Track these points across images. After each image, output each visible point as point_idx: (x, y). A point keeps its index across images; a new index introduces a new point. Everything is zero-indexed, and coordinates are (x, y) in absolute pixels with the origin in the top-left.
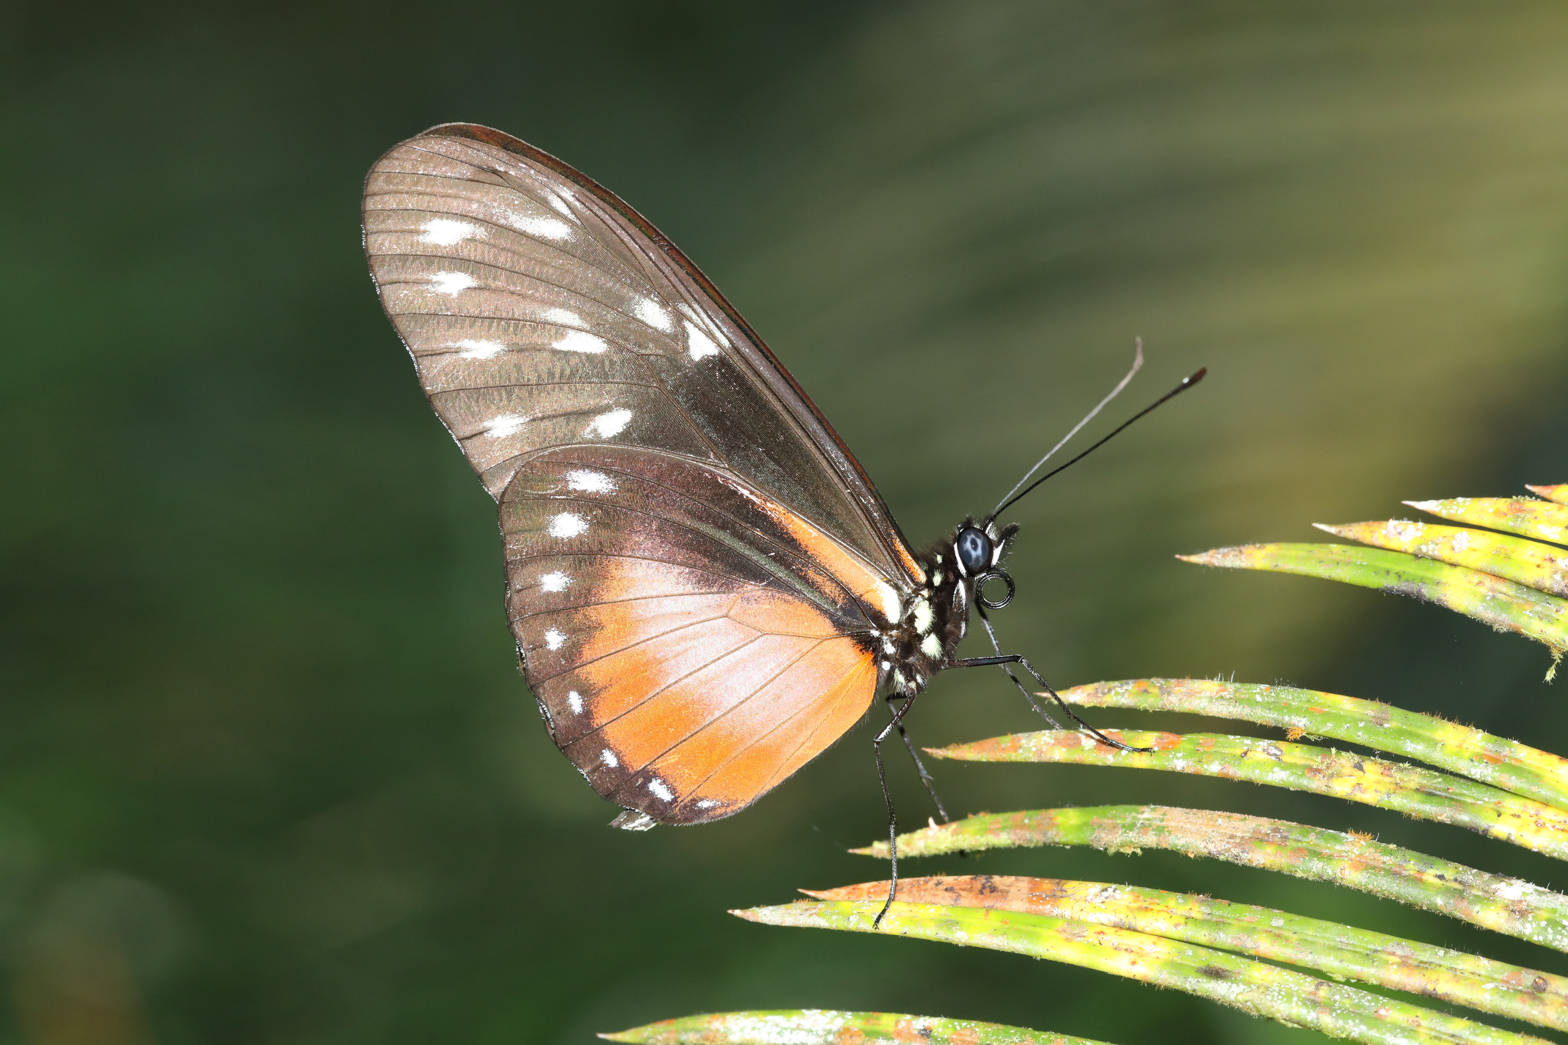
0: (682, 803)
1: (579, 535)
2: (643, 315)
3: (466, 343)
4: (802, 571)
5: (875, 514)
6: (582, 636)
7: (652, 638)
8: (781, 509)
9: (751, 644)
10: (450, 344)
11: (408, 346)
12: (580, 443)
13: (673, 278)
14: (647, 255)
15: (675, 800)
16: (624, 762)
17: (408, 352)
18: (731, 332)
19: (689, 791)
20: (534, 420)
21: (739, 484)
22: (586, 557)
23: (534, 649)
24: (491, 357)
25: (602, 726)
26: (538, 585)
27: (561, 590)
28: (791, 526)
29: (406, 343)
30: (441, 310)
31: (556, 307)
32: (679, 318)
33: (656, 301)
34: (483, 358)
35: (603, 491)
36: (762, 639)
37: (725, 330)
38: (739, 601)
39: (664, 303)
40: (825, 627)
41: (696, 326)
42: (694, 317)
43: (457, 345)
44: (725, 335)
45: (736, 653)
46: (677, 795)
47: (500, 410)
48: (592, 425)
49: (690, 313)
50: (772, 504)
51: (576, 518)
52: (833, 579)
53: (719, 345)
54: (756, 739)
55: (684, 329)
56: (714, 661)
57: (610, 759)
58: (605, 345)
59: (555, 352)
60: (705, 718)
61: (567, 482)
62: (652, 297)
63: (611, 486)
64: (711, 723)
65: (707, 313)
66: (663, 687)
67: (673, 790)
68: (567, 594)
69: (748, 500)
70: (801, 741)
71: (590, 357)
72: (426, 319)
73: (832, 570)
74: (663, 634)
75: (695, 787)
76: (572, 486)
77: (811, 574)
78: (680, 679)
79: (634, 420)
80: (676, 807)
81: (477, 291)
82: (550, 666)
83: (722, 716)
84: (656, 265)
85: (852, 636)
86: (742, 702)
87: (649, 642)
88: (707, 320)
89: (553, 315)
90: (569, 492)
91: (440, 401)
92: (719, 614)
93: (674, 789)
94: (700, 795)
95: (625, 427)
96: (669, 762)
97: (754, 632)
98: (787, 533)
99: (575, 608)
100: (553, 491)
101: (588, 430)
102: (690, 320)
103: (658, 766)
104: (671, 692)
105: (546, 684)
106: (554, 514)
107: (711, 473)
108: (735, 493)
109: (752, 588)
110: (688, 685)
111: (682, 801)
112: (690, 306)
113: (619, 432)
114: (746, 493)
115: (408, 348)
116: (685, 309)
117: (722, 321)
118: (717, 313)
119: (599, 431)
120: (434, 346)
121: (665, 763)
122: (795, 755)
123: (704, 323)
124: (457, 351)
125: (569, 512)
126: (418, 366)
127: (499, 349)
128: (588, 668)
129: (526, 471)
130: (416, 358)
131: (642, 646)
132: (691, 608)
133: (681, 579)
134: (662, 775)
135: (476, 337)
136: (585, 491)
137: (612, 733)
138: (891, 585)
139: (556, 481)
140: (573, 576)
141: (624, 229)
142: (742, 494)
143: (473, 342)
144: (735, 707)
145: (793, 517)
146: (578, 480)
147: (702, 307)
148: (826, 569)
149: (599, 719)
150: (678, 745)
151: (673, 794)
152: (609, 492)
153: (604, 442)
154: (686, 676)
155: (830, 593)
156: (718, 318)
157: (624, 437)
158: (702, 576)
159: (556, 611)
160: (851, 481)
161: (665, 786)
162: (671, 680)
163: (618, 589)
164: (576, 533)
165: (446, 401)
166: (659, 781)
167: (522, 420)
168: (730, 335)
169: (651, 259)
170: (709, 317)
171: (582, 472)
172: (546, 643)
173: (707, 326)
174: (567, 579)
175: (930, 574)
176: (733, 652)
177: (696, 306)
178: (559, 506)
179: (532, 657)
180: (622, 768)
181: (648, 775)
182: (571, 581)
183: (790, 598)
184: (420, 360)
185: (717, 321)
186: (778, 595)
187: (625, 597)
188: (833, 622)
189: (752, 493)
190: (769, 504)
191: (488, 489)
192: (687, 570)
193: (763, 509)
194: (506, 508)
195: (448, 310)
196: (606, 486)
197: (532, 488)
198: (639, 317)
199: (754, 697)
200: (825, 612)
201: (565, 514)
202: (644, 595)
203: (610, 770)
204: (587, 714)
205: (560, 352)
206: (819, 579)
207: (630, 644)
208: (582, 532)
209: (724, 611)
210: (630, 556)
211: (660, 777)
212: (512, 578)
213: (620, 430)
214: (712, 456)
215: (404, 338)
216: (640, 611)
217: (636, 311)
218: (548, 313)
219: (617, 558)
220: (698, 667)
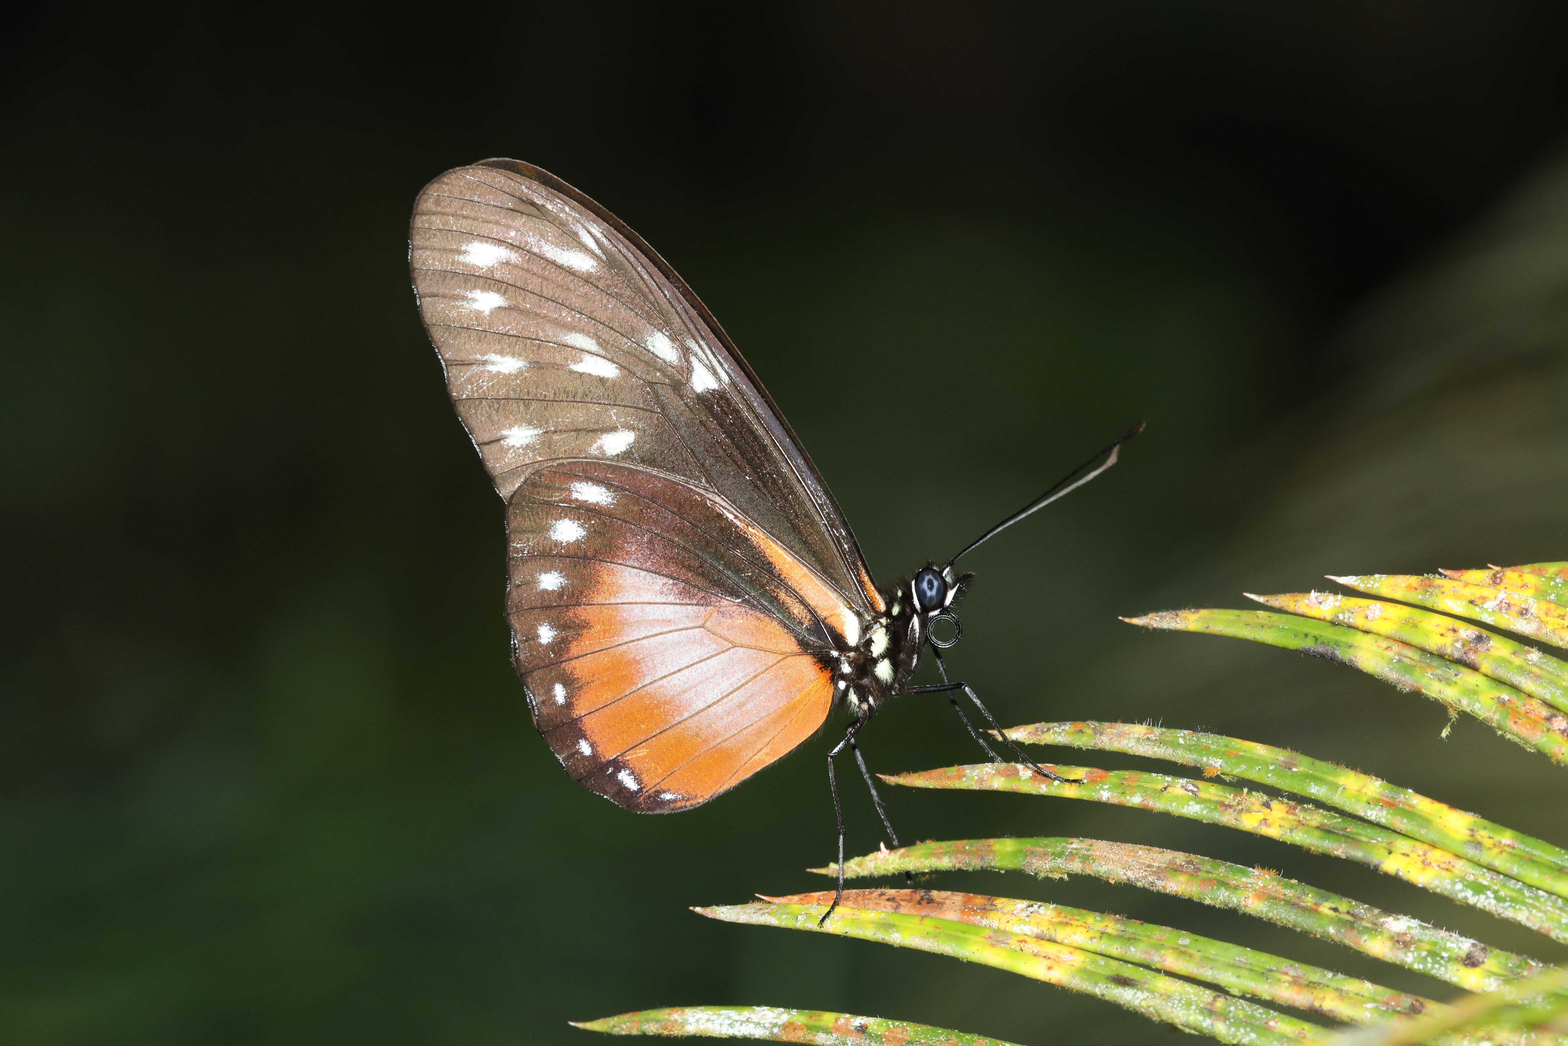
0: (647, 794)
1: (577, 540)
2: (654, 346)
3: (493, 357)
4: (775, 592)
5: (846, 546)
6: (571, 633)
7: (633, 641)
8: (761, 535)
9: (722, 655)
10: (478, 356)
11: (441, 355)
12: (586, 458)
13: (684, 316)
14: (663, 292)
15: (640, 790)
16: (597, 751)
17: (439, 360)
18: (732, 370)
19: (654, 782)
20: (546, 432)
21: (725, 508)
22: (581, 561)
23: (526, 641)
24: (513, 372)
25: (581, 717)
26: (536, 582)
27: (556, 589)
28: (768, 550)
29: (439, 352)
30: (473, 324)
31: (576, 332)
32: (686, 352)
33: (666, 335)
34: (507, 372)
35: (603, 502)
36: (732, 651)
37: (726, 366)
38: (715, 614)
39: (673, 338)
40: (791, 645)
41: (700, 361)
42: (700, 352)
43: (485, 358)
44: (726, 372)
45: (708, 661)
46: (643, 785)
47: (518, 422)
48: (599, 442)
49: (696, 348)
50: (753, 529)
51: (576, 525)
52: (802, 602)
53: (719, 379)
54: (719, 741)
55: (689, 362)
56: (687, 667)
57: (585, 748)
58: (618, 371)
59: (572, 372)
60: (674, 718)
61: (571, 491)
62: (664, 331)
63: (610, 500)
64: (680, 722)
65: (711, 350)
66: (640, 686)
67: (638, 780)
68: (561, 593)
69: (732, 524)
70: (759, 747)
71: (602, 380)
72: (458, 332)
73: (802, 593)
74: (644, 638)
75: (659, 780)
76: (575, 496)
77: (782, 596)
78: (655, 681)
79: (636, 441)
80: (641, 796)
81: (508, 311)
82: (540, 657)
83: (691, 717)
84: (670, 303)
85: (814, 655)
86: (709, 706)
87: (631, 644)
88: (711, 356)
89: (573, 338)
90: (571, 500)
91: (464, 407)
92: (696, 624)
93: (641, 780)
94: (664, 787)
95: (628, 447)
96: (638, 755)
97: (726, 643)
98: (764, 557)
99: (567, 606)
100: (558, 499)
101: (595, 446)
102: (696, 355)
103: (628, 758)
104: (646, 691)
105: (535, 674)
106: (556, 520)
107: (701, 495)
108: (720, 516)
109: (728, 603)
110: (661, 686)
111: (647, 791)
112: (697, 342)
113: (623, 451)
114: (731, 517)
115: (440, 357)
116: (692, 344)
117: (725, 358)
118: (720, 350)
119: (605, 448)
120: (463, 356)
121: (635, 756)
122: (753, 759)
123: (708, 359)
124: (485, 363)
125: (570, 519)
126: (448, 374)
127: (522, 365)
128: (573, 663)
129: (534, 479)
130: (446, 366)
131: (625, 647)
132: (671, 617)
133: (665, 590)
134: (631, 766)
135: (501, 353)
136: (586, 501)
137: (590, 724)
138: (853, 612)
139: (561, 489)
140: (567, 576)
141: (644, 267)
142: (727, 518)
143: (499, 356)
144: (702, 710)
145: (771, 543)
146: (581, 491)
147: (707, 344)
148: (796, 592)
149: (579, 710)
150: (647, 740)
151: (639, 785)
152: (608, 504)
153: (608, 459)
154: (662, 678)
155: (797, 614)
156: (720, 355)
157: (627, 455)
158: (684, 588)
159: (549, 607)
160: (827, 513)
161: (633, 777)
162: (647, 681)
163: (607, 593)
164: (575, 539)
165: (470, 408)
166: (628, 772)
167: (536, 432)
168: (730, 372)
169: (665, 296)
170: (713, 353)
171: (585, 484)
172: (538, 636)
173: (710, 362)
174: (562, 580)
175: (889, 606)
176: (705, 660)
177: (702, 343)
178: (561, 513)
179: (525, 648)
180: (595, 756)
181: (618, 765)
182: (566, 582)
183: (762, 616)
184: (450, 368)
185: (720, 358)
186: (751, 612)
187: (612, 601)
188: (798, 641)
189: (736, 517)
190: (750, 529)
191: (500, 491)
192: (671, 582)
193: (745, 533)
194: (514, 509)
195: (479, 325)
196: (605, 499)
197: (538, 494)
198: (650, 348)
199: (720, 703)
200: (792, 631)
201: (566, 520)
202: (630, 600)
203: (584, 758)
204: (569, 705)
205: (575, 372)
206: (789, 601)
207: (613, 645)
208: (580, 538)
209: (700, 623)
210: (620, 564)
211: (629, 768)
212: (513, 574)
213: (623, 449)
214: (703, 481)
215: (437, 347)
216: (624, 615)
217: (648, 343)
218: (568, 337)
219: (609, 564)
220: (672, 671)
